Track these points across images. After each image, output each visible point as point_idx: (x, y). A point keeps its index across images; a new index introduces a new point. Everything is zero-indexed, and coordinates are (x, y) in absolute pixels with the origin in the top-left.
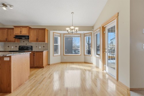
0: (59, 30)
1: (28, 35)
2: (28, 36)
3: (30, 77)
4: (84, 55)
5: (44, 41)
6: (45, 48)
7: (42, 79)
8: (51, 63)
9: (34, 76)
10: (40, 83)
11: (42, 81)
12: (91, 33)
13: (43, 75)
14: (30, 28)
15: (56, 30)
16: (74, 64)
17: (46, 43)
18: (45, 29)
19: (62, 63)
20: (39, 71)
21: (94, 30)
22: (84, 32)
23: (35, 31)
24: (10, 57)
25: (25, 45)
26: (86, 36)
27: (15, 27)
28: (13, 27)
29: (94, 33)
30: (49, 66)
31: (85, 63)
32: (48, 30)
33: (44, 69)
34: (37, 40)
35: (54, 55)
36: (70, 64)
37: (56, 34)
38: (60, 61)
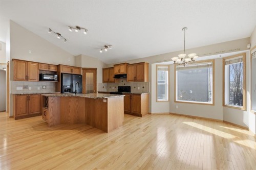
0: (165, 61)
1: (125, 73)
2: (126, 75)
3: (124, 123)
4: (224, 105)
5: (143, 80)
6: (144, 89)
7: (135, 129)
8: (153, 112)
9: (128, 123)
10: (132, 133)
11: (135, 131)
12: (244, 54)
13: (138, 125)
14: (128, 65)
15: (161, 61)
16: (195, 120)
17: (146, 83)
18: (144, 62)
19: (171, 114)
20: (135, 119)
21: (253, 46)
22: (220, 55)
23: (133, 67)
24: (107, 99)
25: (124, 86)
26: (229, 62)
27: (115, 65)
28: (113, 66)
29: (251, 55)
30: (150, 115)
31: (226, 123)
32: (148, 64)
33: (142, 118)
34: (135, 80)
35: (158, 100)
36: (187, 119)
37: (161, 67)
38: (168, 111)
